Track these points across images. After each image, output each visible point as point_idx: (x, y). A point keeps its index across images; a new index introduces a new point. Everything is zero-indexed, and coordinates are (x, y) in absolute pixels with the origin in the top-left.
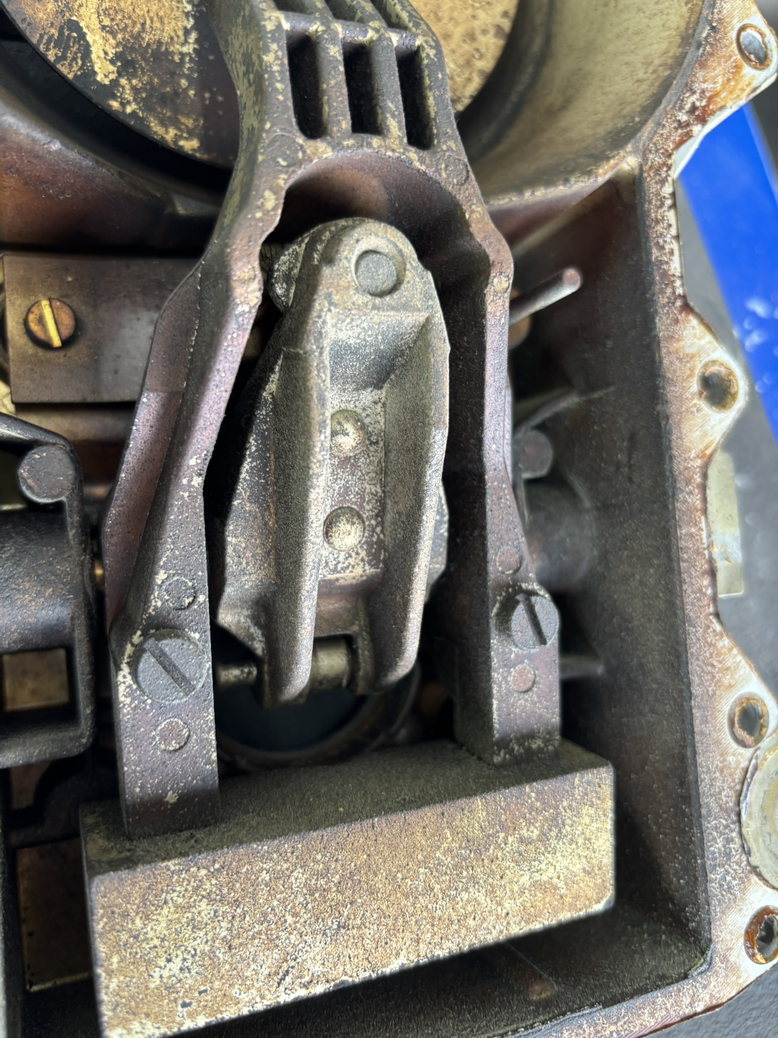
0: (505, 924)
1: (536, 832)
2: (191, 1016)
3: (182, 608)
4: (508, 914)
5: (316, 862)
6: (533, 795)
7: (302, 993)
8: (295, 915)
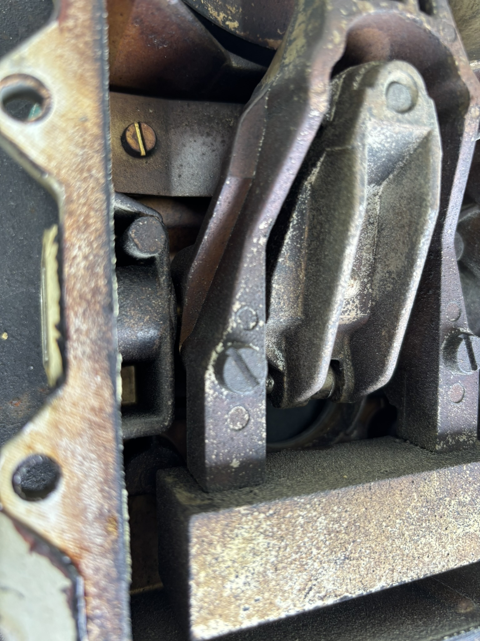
0: (446, 561)
1: (469, 499)
2: (249, 617)
3: (248, 329)
4: (448, 554)
5: (334, 512)
6: (468, 472)
7: (320, 604)
8: (318, 548)
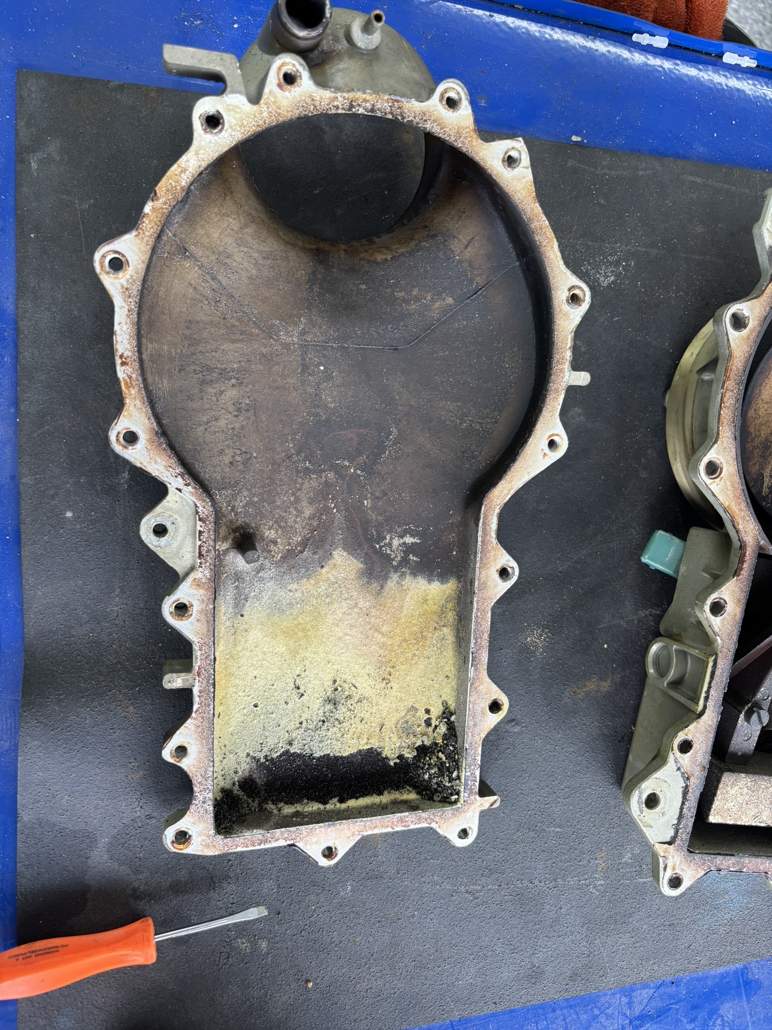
3: (763, 700)
7: (758, 824)
